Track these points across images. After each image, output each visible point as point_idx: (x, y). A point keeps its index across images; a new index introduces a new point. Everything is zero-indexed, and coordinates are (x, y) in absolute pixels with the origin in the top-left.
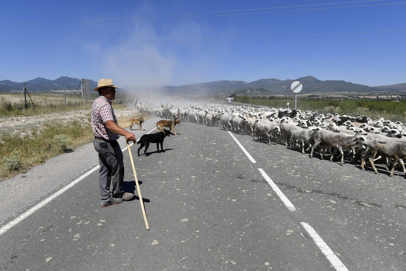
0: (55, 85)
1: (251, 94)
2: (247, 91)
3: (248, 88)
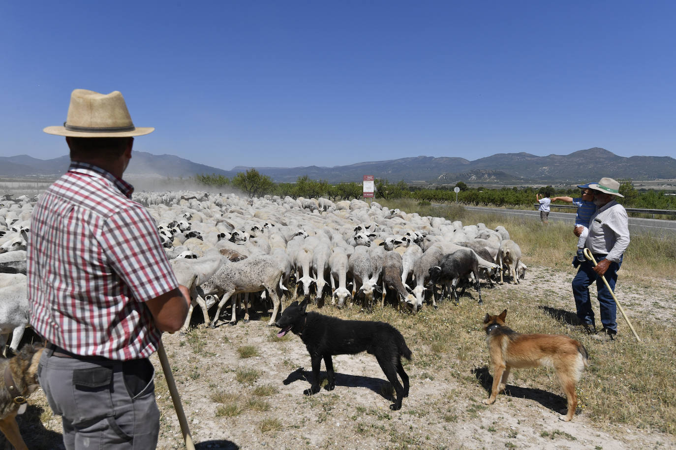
1: (478, 183)
2: (470, 177)
3: (471, 171)
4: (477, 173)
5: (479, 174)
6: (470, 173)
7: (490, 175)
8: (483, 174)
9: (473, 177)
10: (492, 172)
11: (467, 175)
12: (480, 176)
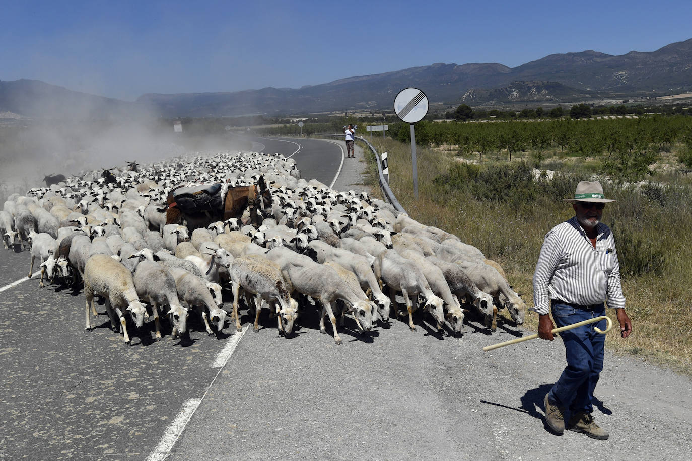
1: (522, 101)
2: (510, 93)
3: (511, 83)
4: (521, 87)
5: (523, 88)
6: (511, 87)
7: (539, 89)
9: (515, 93)
10: (543, 84)
11: (506, 90)
12: (525, 91)
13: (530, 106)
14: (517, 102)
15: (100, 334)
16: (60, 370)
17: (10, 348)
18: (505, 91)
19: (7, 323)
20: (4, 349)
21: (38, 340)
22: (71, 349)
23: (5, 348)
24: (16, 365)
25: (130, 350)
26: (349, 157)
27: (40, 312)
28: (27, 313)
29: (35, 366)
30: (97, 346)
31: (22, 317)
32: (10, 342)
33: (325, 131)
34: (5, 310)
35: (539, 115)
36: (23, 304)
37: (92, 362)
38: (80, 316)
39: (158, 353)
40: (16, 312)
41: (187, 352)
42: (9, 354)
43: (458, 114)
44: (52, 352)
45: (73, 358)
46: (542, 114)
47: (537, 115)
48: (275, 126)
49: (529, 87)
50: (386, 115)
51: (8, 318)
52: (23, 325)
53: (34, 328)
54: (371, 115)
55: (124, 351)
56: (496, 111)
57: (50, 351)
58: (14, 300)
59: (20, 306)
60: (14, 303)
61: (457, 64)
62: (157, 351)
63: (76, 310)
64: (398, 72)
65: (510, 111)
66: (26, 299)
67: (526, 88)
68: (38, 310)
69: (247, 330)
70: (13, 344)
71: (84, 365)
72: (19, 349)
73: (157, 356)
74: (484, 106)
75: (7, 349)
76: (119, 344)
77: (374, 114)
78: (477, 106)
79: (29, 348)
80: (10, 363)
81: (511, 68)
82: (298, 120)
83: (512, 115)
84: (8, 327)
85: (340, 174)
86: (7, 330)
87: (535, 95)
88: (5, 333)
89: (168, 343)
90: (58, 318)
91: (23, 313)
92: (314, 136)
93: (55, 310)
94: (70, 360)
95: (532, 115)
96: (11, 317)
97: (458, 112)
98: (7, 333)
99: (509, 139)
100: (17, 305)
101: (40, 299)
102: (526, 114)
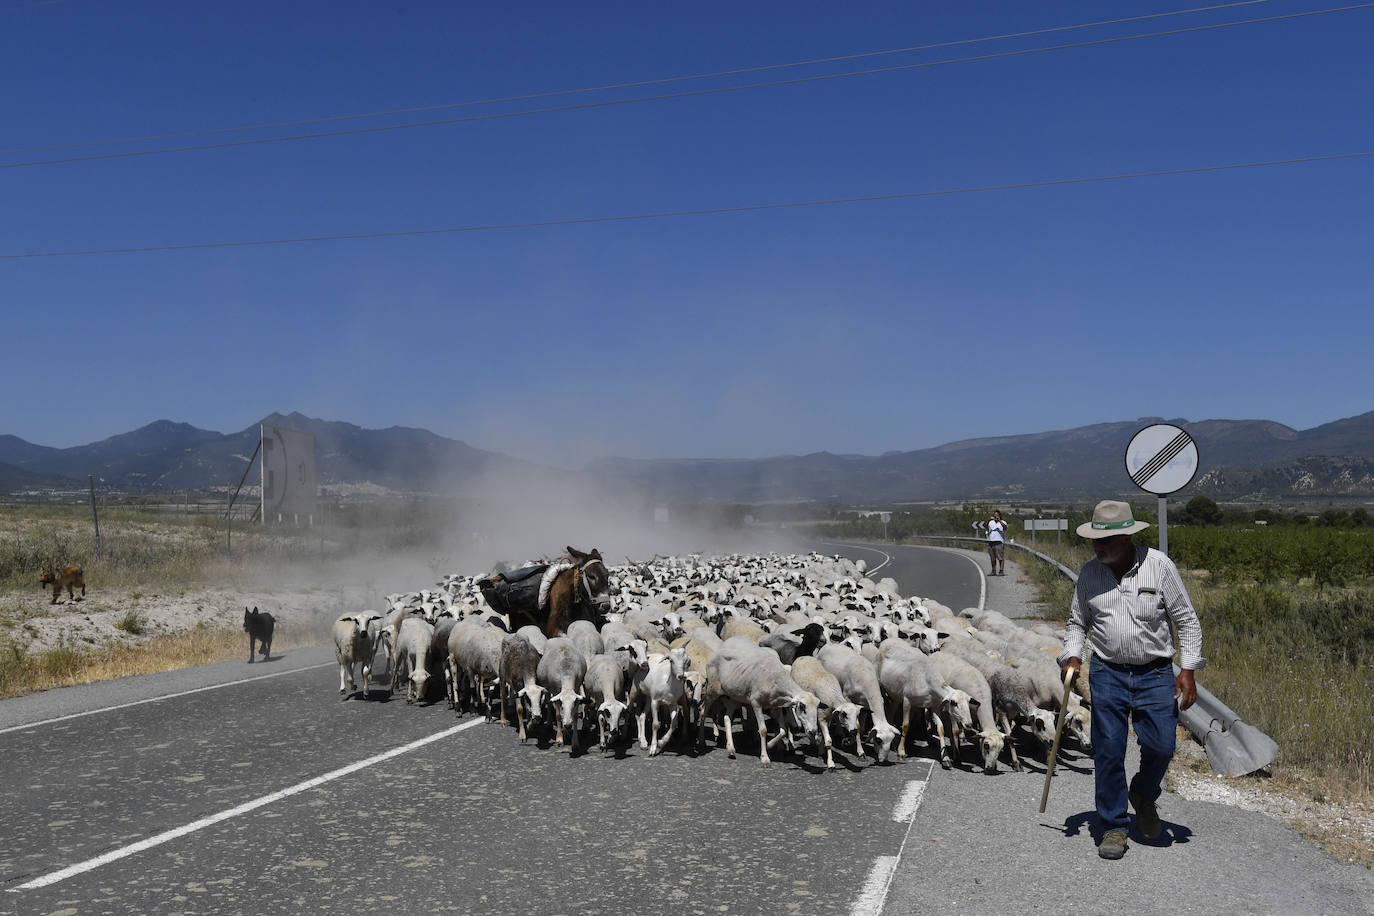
0: (239, 456)
1: (1322, 496)
2: (1296, 478)
3: (1299, 460)
4: (1317, 467)
5: (1323, 469)
6: (1297, 468)
7: (1357, 472)
8: (1337, 471)
9: (1307, 479)
10: (1366, 462)
11: (1288, 471)
12: (1326, 475)
13: (1338, 505)
14: (1310, 497)
15: (595, 845)
16: (531, 907)
17: (425, 857)
18: (1286, 475)
19: (411, 811)
20: (412, 857)
21: (476, 846)
22: (545, 867)
23: (416, 856)
24: (441, 889)
25: (663, 879)
26: (994, 573)
27: (469, 797)
28: (446, 796)
29: (479, 894)
30: (593, 867)
31: (437, 803)
32: (423, 845)
33: (932, 532)
34: (402, 789)
35: (1359, 523)
36: (434, 781)
37: (593, 896)
38: (547, 810)
39: (722, 890)
40: (425, 793)
41: (784, 894)
42: (425, 867)
43: (1188, 515)
44: (507, 871)
45: (552, 885)
46: (1364, 522)
47: (1354, 523)
48: (832, 523)
49: (1335, 467)
50: (1044, 511)
51: (413, 804)
52: (442, 816)
53: (465, 824)
54: (1014, 510)
55: (652, 881)
56: (1268, 511)
57: (503, 869)
58: (417, 773)
59: (429, 783)
60: (418, 778)
61: (1187, 419)
62: (721, 886)
63: (536, 798)
64: (1071, 432)
65: (1296, 514)
66: (438, 772)
67: (1330, 471)
68: (463, 792)
69: (901, 863)
70: (428, 849)
71: (575, 899)
72: (441, 860)
73: (723, 897)
74: (1243, 501)
75: (420, 859)
76: (638, 866)
77: (1021, 509)
78: (1228, 501)
79: (461, 859)
80: (429, 885)
81: (1298, 430)
82: (872, 513)
83: (1302, 520)
84: (414, 818)
85: (986, 601)
86: (412, 825)
87: (1347, 484)
88: (409, 830)
89: (738, 872)
90: (505, 810)
91: (437, 797)
92: (910, 540)
93: (497, 796)
94: (547, 889)
95: (1344, 523)
96: (417, 802)
97: (1189, 510)
98: (415, 829)
99: (1319, 556)
100: (423, 781)
101: (465, 774)
102: (1330, 519)
